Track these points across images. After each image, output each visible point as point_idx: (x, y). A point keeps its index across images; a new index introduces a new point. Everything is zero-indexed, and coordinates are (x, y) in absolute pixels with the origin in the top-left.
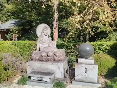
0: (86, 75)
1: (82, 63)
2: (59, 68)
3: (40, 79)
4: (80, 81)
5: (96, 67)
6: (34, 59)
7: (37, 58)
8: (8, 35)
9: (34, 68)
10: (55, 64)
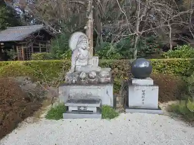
0: (143, 100)
1: (137, 85)
2: (107, 93)
3: (82, 109)
4: (135, 108)
5: (157, 88)
6: (70, 83)
7: (74, 81)
8: (9, 51)
9: (71, 95)
10: (102, 88)
